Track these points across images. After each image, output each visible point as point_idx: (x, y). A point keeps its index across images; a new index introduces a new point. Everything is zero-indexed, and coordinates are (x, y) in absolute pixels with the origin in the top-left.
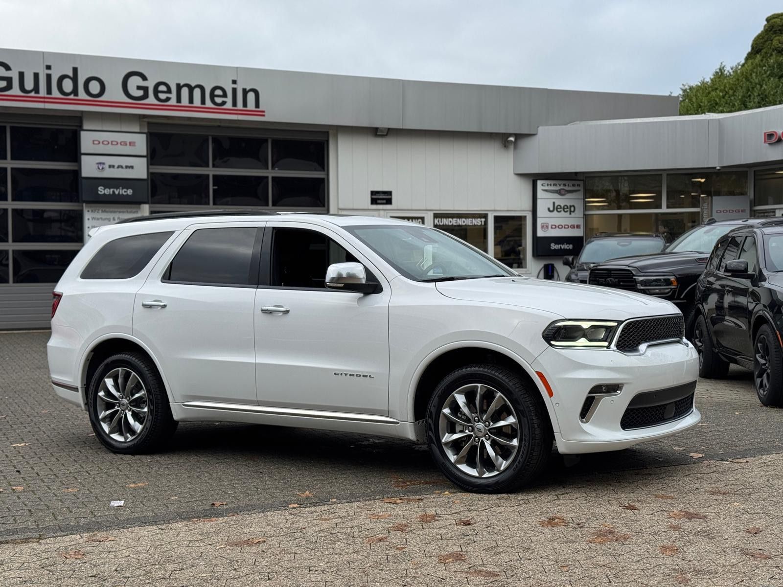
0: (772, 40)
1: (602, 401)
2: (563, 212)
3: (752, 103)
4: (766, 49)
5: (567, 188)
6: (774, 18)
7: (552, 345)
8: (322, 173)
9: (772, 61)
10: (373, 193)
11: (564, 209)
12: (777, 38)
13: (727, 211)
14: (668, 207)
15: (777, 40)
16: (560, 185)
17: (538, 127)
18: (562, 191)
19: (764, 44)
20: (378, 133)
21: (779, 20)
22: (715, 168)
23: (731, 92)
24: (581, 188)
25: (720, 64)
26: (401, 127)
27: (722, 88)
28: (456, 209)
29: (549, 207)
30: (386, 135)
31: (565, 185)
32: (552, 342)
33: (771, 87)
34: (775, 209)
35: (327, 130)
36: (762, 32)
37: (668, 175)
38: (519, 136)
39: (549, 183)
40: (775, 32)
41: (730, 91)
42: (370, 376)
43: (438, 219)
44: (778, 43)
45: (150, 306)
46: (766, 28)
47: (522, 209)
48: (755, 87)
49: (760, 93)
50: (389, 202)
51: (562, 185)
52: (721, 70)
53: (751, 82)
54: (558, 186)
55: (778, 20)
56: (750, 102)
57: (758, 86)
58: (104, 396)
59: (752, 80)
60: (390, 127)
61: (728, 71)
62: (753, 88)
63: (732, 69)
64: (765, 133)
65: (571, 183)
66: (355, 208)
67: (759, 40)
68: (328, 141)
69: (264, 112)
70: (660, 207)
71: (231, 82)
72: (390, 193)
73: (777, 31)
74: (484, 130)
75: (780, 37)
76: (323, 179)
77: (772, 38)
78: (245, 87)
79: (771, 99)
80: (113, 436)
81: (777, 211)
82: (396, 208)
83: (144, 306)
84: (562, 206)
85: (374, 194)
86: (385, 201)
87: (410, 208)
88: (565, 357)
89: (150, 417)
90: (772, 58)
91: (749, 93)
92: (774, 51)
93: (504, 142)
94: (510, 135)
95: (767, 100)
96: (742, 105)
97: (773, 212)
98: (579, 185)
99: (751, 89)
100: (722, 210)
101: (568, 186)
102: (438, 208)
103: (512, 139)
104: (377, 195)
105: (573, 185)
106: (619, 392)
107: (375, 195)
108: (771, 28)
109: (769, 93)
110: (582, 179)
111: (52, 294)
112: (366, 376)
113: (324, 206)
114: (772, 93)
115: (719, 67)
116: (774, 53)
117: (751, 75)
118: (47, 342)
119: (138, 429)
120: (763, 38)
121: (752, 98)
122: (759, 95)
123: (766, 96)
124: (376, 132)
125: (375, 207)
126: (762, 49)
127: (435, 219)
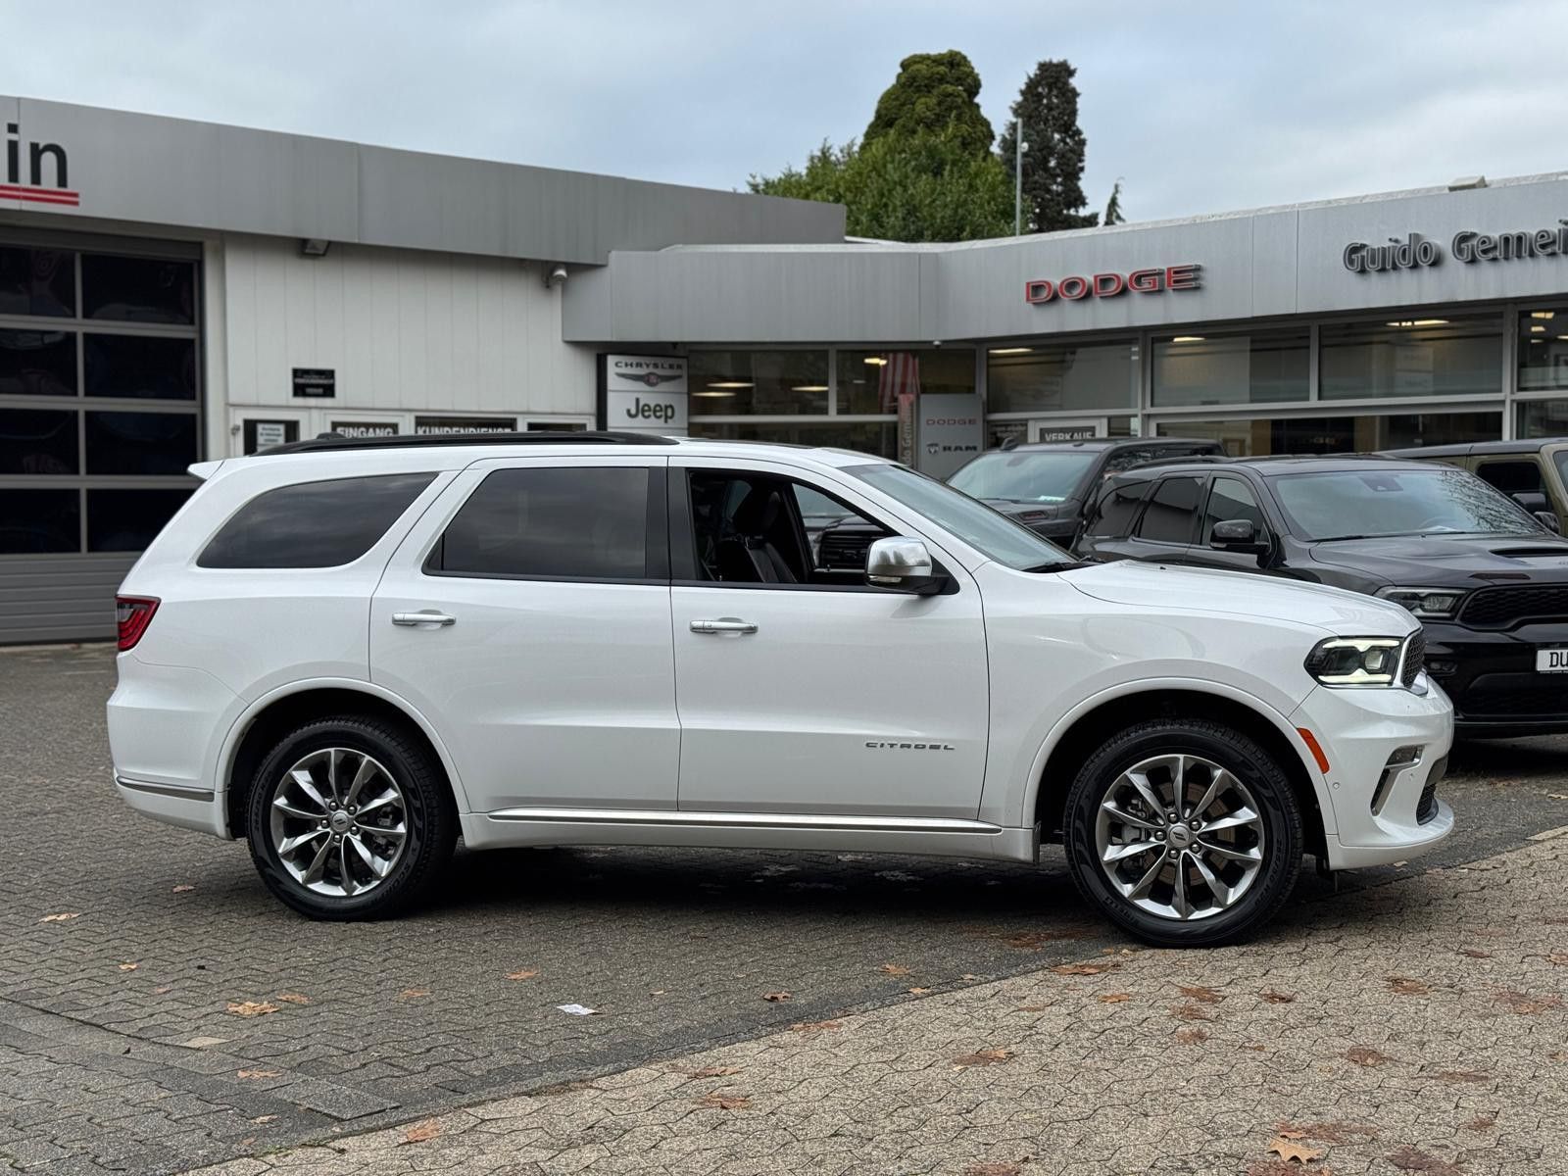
0: (913, 104)
1: (1399, 774)
2: (653, 417)
3: (893, 219)
4: (904, 119)
5: (659, 372)
6: (915, 62)
7: (1322, 683)
8: (190, 328)
9: (917, 142)
10: (297, 373)
11: (655, 411)
12: (923, 100)
13: (944, 421)
14: (840, 412)
15: (921, 104)
16: (648, 366)
17: (609, 252)
18: (652, 377)
19: (899, 110)
20: (307, 251)
21: (925, 67)
22: (931, 342)
23: (849, 196)
24: (684, 373)
25: (823, 141)
26: (356, 241)
27: (832, 187)
28: (457, 408)
29: (629, 407)
30: (324, 255)
31: (656, 366)
32: (1322, 678)
33: (924, 191)
34: (1027, 420)
35: (199, 239)
36: (894, 86)
37: (839, 351)
38: (574, 268)
39: (629, 363)
40: (918, 89)
41: (848, 194)
42: (945, 747)
43: (423, 428)
44: (925, 110)
45: (413, 624)
46: (903, 80)
47: (578, 411)
48: (894, 189)
49: (904, 201)
50: (329, 391)
51: (651, 366)
52: (825, 154)
53: (885, 180)
54: (645, 366)
55: (922, 67)
56: (888, 217)
57: (899, 189)
58: (286, 805)
59: (887, 177)
60: (333, 239)
61: (836, 156)
62: (890, 191)
63: (842, 151)
64: (1028, 284)
65: (667, 361)
66: (262, 402)
67: (890, 102)
68: (201, 264)
69: (75, 195)
70: (824, 411)
71: (6, 128)
72: (330, 374)
73: (923, 88)
74: (511, 254)
75: (928, 100)
76: (191, 342)
77: (914, 100)
78: (36, 141)
79: (925, 214)
80: (314, 887)
81: (1031, 424)
82: (342, 405)
83: (398, 623)
84: (652, 406)
85: (299, 374)
86: (320, 391)
87: (370, 406)
88: (1347, 703)
89: (415, 843)
90: (916, 136)
91: (884, 200)
92: (919, 125)
93: (545, 279)
94: (557, 265)
95: (918, 214)
96: (874, 222)
97: (1022, 425)
98: (679, 367)
99: (886, 193)
100: (936, 420)
101: (663, 367)
102: (424, 407)
103: (562, 272)
104: (305, 376)
105: (671, 367)
106: (1416, 760)
107: (302, 377)
108: (911, 80)
109: (921, 201)
110: (682, 354)
111: (114, 599)
112: (938, 747)
113: (193, 398)
114: (927, 202)
115: (821, 146)
116: (919, 128)
117: (885, 166)
118: (107, 700)
119: (382, 870)
120: (897, 99)
121: (890, 209)
122: (902, 205)
123: (914, 206)
124: (303, 249)
125: (300, 401)
126: (896, 119)
127: (419, 428)
